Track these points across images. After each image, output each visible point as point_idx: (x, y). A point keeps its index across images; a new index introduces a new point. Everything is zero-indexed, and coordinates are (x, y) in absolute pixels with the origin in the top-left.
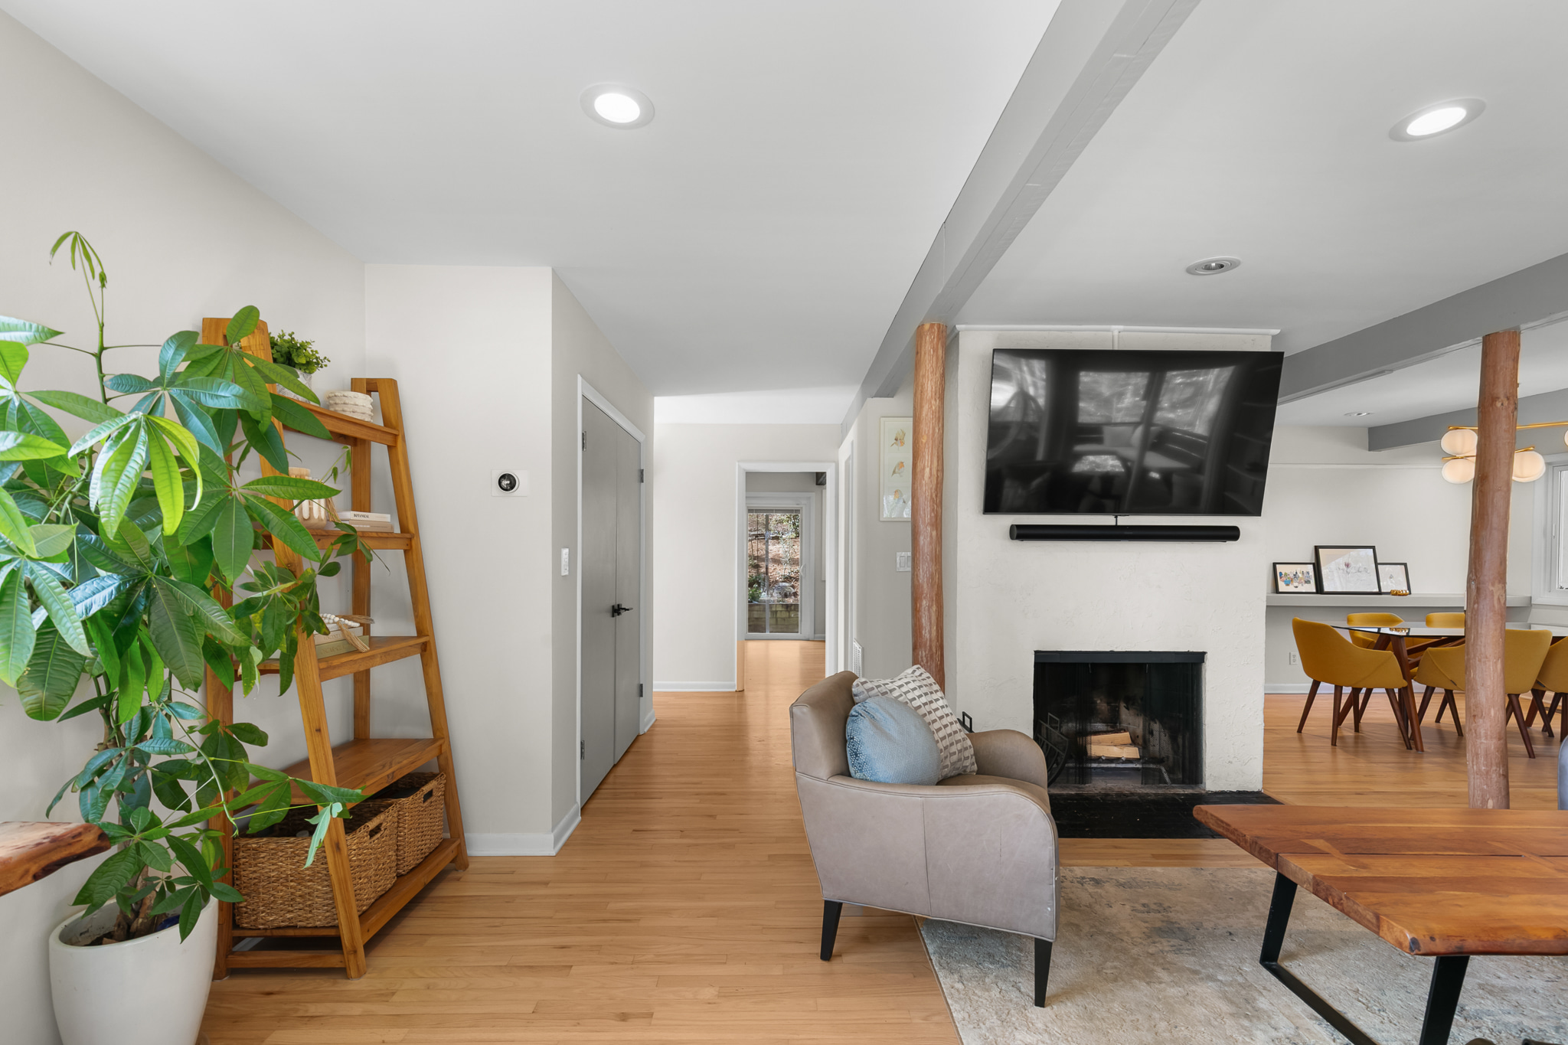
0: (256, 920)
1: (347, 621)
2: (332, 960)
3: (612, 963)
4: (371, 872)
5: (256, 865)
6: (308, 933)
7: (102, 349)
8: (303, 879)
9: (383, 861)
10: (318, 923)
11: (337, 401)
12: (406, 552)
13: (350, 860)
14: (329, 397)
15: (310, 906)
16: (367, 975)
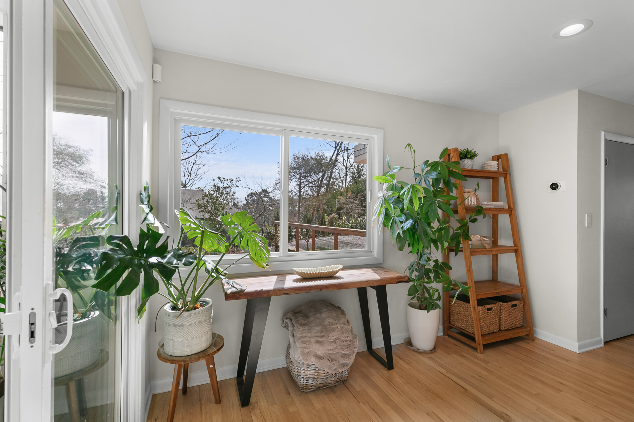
0: (454, 323)
1: (483, 238)
2: (473, 344)
3: (583, 401)
4: (488, 322)
5: (454, 307)
6: (467, 333)
7: (415, 167)
8: (466, 315)
9: (493, 321)
10: (470, 331)
11: (485, 165)
12: (510, 215)
13: (479, 315)
14: (483, 164)
15: (468, 325)
16: (483, 354)
